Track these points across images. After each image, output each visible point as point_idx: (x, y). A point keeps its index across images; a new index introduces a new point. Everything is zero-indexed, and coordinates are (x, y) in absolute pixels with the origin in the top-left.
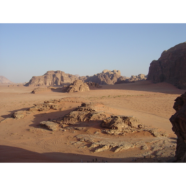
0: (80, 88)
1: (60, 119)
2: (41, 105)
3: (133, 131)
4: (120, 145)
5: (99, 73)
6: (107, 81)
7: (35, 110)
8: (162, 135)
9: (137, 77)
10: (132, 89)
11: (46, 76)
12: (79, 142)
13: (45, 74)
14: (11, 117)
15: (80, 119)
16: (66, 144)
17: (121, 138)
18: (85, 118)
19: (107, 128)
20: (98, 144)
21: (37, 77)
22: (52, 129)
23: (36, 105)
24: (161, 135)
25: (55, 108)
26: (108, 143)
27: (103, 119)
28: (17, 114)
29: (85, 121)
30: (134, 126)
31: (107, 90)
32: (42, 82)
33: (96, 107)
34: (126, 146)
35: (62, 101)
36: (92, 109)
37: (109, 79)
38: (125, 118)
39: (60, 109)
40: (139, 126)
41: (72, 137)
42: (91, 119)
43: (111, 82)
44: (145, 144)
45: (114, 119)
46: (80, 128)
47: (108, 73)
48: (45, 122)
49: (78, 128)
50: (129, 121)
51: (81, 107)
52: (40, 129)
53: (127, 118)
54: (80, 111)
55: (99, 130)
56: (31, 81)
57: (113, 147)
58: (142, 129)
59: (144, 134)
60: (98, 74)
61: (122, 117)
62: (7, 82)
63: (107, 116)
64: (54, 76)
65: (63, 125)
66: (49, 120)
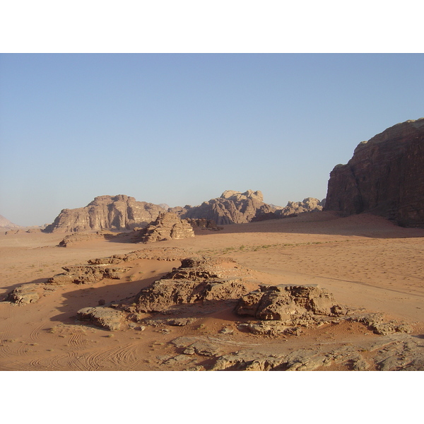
0: (172, 231)
1: (130, 300)
2: (80, 269)
3: (319, 323)
4: (292, 359)
6: (232, 216)
7: (66, 281)
8: (397, 330)
9: (300, 205)
10: (292, 231)
11: (92, 208)
12: (182, 356)
13: (89, 205)
14: (5, 300)
15: (179, 297)
16: (147, 362)
17: (290, 342)
18: (192, 295)
19: (253, 317)
20: (233, 359)
21: (71, 211)
22: (109, 325)
23: (68, 270)
24: (394, 331)
25: (114, 275)
26: (258, 356)
27: (238, 295)
28: (20, 291)
29: (192, 302)
30: (320, 309)
31: (236, 235)
32: (83, 222)
33: (218, 267)
34: (309, 362)
35: (133, 257)
36: (208, 273)
37: (237, 212)
38: (296, 291)
39: (129, 277)
40: (333, 309)
41: (162, 344)
42: (209, 298)
43: (242, 219)
44: (357, 354)
45: (269, 293)
46: (182, 321)
47: (234, 198)
48: (90, 308)
49: (177, 320)
50: (309, 298)
51: (180, 268)
52: (77, 326)
54: (178, 277)
55: (233, 323)
56: (57, 220)
57: (275, 366)
58: (342, 318)
59: (349, 329)
60: (212, 202)
61: (289, 288)
63: (248, 289)
64: (111, 207)
65: (137, 314)
66: (101, 304)
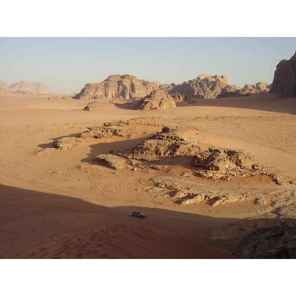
0: (160, 103)
1: (129, 151)
2: (98, 129)
3: (243, 174)
4: (221, 195)
5: (192, 79)
6: (204, 93)
7: (89, 136)
8: (291, 183)
9: (253, 87)
10: (244, 107)
11: (107, 83)
12: (157, 188)
13: (105, 81)
14: (52, 147)
15: (159, 152)
16: (137, 190)
17: (223, 184)
18: (167, 151)
19: (203, 167)
20: (186, 192)
21: (93, 85)
22: (116, 166)
23: (90, 129)
24: (289, 183)
25: (120, 133)
26: (202, 191)
27: (196, 153)
28: (61, 142)
29: (167, 155)
30: (245, 166)
31: (204, 107)
32: (100, 93)
33: (185, 134)
34: (231, 198)
35: (132, 122)
36: (178, 137)
37: (208, 90)
38: (231, 153)
39: (129, 136)
40: (253, 167)
41: (146, 180)
42: (178, 153)
43: (211, 95)
44: (261, 195)
45: (214, 154)
46: (159, 167)
47: (206, 80)
48: (104, 155)
49: (156, 166)
50: (238, 158)
51: (161, 132)
52: (97, 166)
53: (235, 152)
54: (160, 139)
55: (190, 170)
56: (83, 90)
57: (211, 198)
58: (258, 172)
59: (261, 180)
60: (191, 82)
61: (226, 151)
62: (46, 93)
63: (203, 149)
64: (120, 83)
65: (132, 160)
66: (111, 152)
